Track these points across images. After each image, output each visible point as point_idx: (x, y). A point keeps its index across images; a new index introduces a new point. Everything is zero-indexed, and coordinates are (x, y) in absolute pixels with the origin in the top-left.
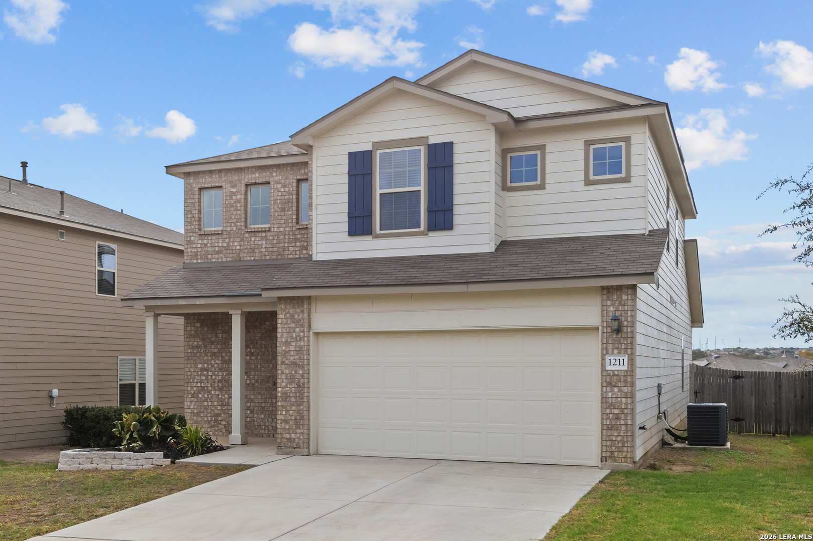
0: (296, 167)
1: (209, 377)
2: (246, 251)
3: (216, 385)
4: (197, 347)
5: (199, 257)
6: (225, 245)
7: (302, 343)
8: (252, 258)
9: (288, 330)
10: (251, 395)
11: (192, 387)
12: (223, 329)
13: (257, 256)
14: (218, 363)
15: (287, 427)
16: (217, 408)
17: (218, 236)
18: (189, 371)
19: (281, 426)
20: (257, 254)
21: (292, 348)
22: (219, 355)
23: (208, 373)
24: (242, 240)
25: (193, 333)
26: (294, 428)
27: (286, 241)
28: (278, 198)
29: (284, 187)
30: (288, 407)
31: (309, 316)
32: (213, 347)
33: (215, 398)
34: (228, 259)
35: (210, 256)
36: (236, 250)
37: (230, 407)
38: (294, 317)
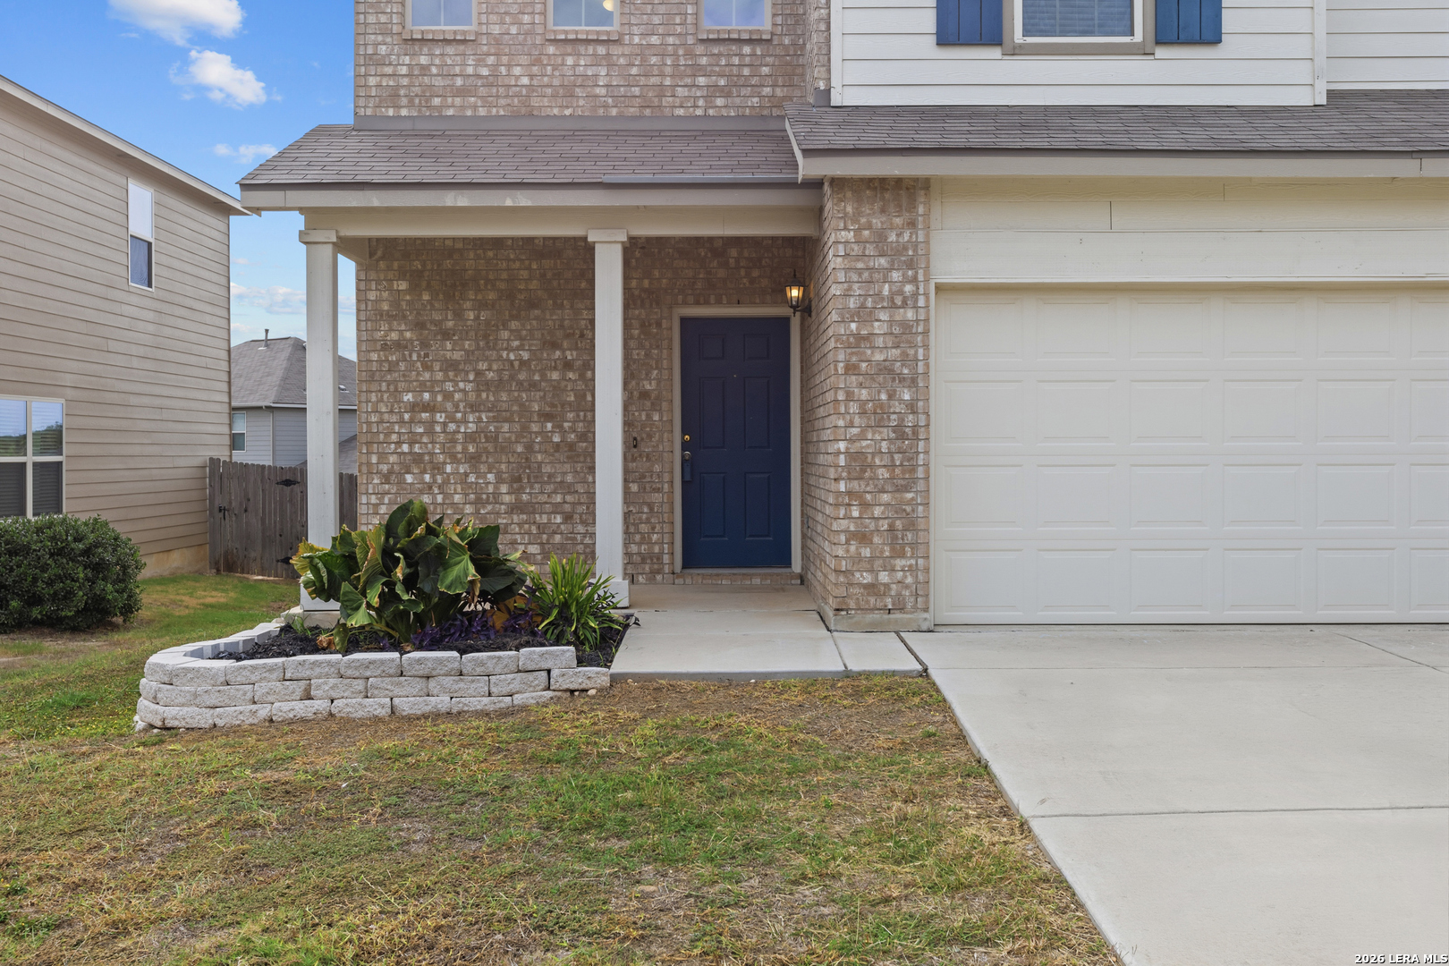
1: (438, 429)
2: (549, 91)
3: (459, 448)
4: (400, 345)
5: (404, 101)
6: (484, 71)
7: (910, 314)
8: (568, 112)
9: (866, 275)
10: (565, 473)
11: (383, 457)
12: (479, 297)
13: (581, 106)
14: (463, 391)
15: (866, 552)
16: (463, 509)
17: (462, 47)
18: (376, 411)
19: (848, 551)
20: (581, 102)
21: (878, 328)
22: (468, 367)
23: (433, 416)
24: (537, 62)
25: (386, 307)
26: (887, 554)
27: (668, 70)
30: (868, 497)
31: (927, 236)
32: (449, 345)
33: (455, 483)
34: (494, 110)
35: (437, 101)
36: (518, 89)
37: (503, 507)
38: (886, 238)
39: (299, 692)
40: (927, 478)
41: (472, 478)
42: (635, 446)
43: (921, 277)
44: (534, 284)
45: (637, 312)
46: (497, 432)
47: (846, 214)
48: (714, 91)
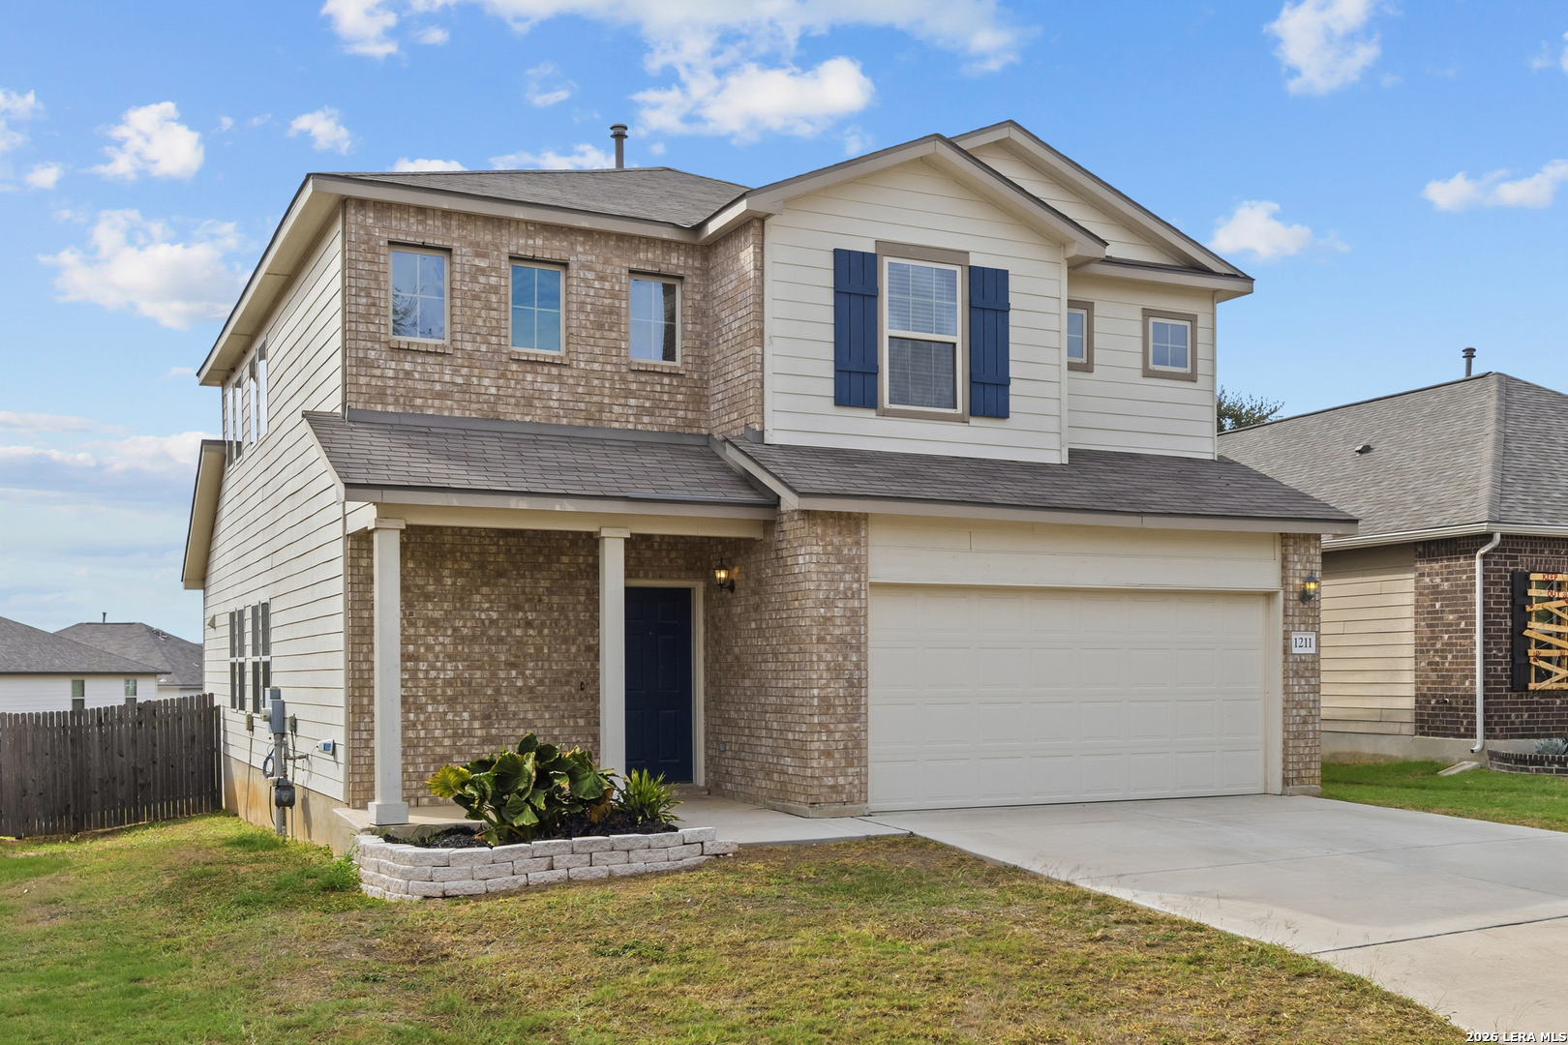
0: (627, 245)
2: (513, 400)
3: (439, 691)
5: (391, 399)
6: (460, 380)
7: (856, 604)
8: (528, 419)
12: (456, 566)
13: (538, 415)
14: (442, 644)
15: (830, 764)
16: (442, 742)
17: (440, 359)
19: (819, 763)
20: (539, 412)
21: (837, 612)
22: (447, 624)
23: (417, 665)
24: (503, 376)
26: (843, 765)
27: (607, 391)
28: (588, 300)
29: (602, 278)
30: (832, 726)
32: (430, 606)
33: (436, 720)
34: (467, 413)
35: (419, 402)
36: (487, 397)
37: (476, 739)
38: (842, 551)
39: (545, 865)
41: (450, 716)
42: (582, 689)
43: (863, 579)
44: (501, 558)
45: (583, 582)
46: (471, 678)
47: (817, 534)
48: (641, 411)
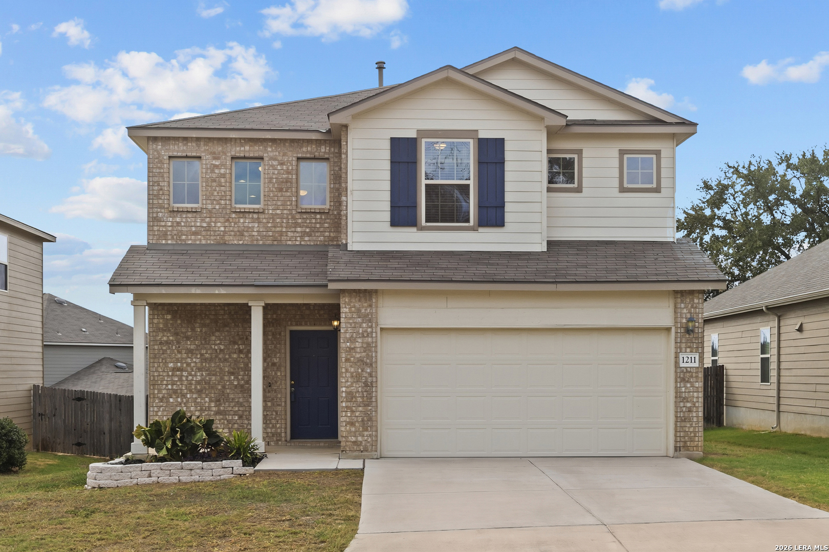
0: (296, 144)
1: (184, 378)
2: (233, 233)
3: (193, 387)
4: (168, 343)
5: (170, 237)
6: (205, 225)
7: (370, 340)
8: (241, 242)
9: (353, 325)
10: (239, 398)
11: (160, 391)
12: (202, 322)
13: (247, 240)
14: (195, 362)
15: (353, 429)
17: (195, 214)
18: (157, 371)
19: (346, 429)
20: (247, 238)
21: (358, 345)
22: (197, 352)
23: (182, 373)
24: (228, 220)
25: (161, 326)
26: (361, 430)
27: (284, 225)
28: (274, 177)
29: (282, 164)
31: (376, 310)
32: (189, 343)
33: (192, 402)
34: (209, 241)
35: (184, 237)
36: (219, 232)
37: (212, 412)
38: (361, 311)
40: (376, 401)
41: (199, 400)
42: (270, 386)
43: (374, 326)
44: (226, 317)
45: (271, 329)
46: (210, 380)
47: (346, 302)
48: (304, 234)
